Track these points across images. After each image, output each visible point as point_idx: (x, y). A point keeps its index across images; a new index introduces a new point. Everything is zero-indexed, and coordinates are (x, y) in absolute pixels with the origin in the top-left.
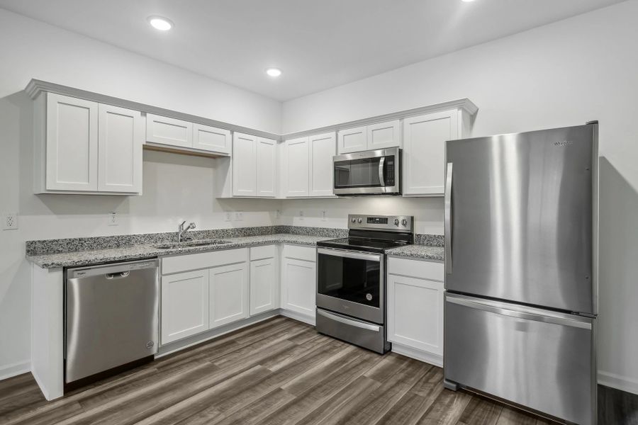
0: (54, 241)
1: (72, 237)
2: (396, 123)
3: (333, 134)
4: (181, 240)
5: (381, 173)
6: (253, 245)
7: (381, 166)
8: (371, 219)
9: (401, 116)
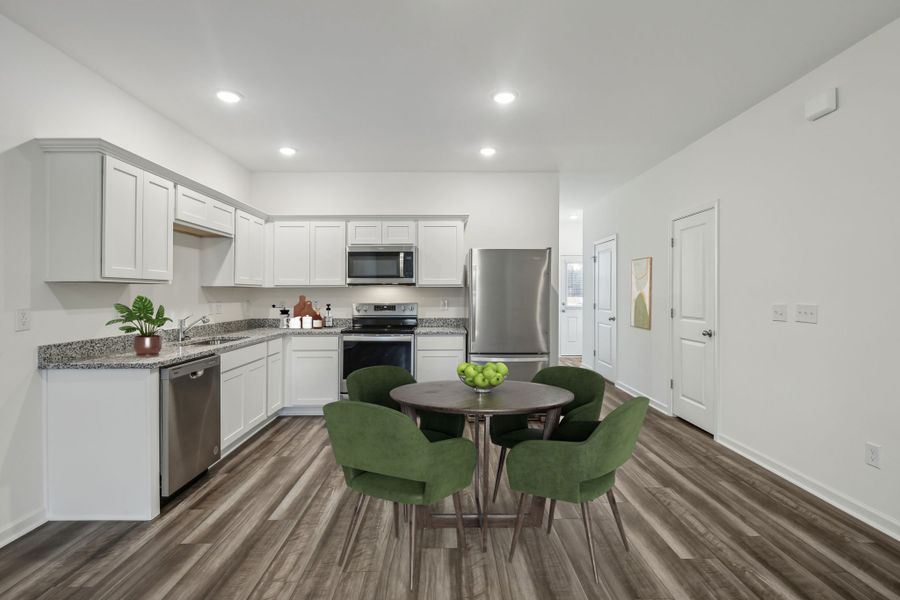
0: (69, 344)
1: (85, 339)
2: (412, 224)
3: (342, 224)
4: (183, 340)
5: (402, 265)
6: (268, 340)
7: (402, 260)
8: (378, 307)
9: (416, 218)
